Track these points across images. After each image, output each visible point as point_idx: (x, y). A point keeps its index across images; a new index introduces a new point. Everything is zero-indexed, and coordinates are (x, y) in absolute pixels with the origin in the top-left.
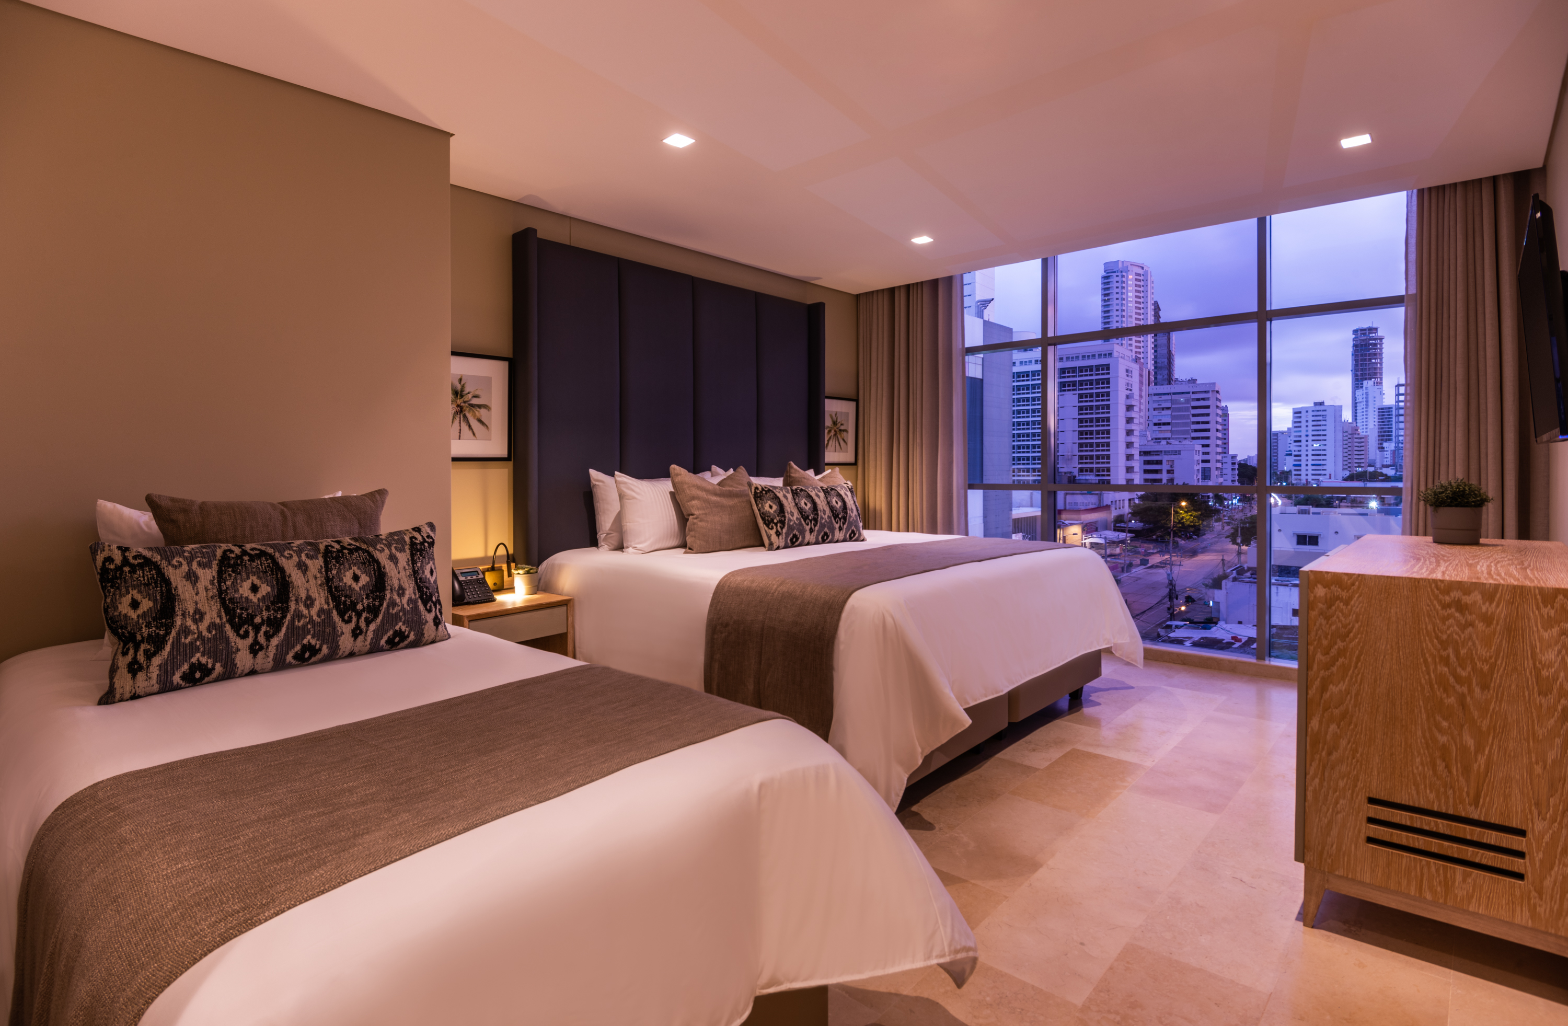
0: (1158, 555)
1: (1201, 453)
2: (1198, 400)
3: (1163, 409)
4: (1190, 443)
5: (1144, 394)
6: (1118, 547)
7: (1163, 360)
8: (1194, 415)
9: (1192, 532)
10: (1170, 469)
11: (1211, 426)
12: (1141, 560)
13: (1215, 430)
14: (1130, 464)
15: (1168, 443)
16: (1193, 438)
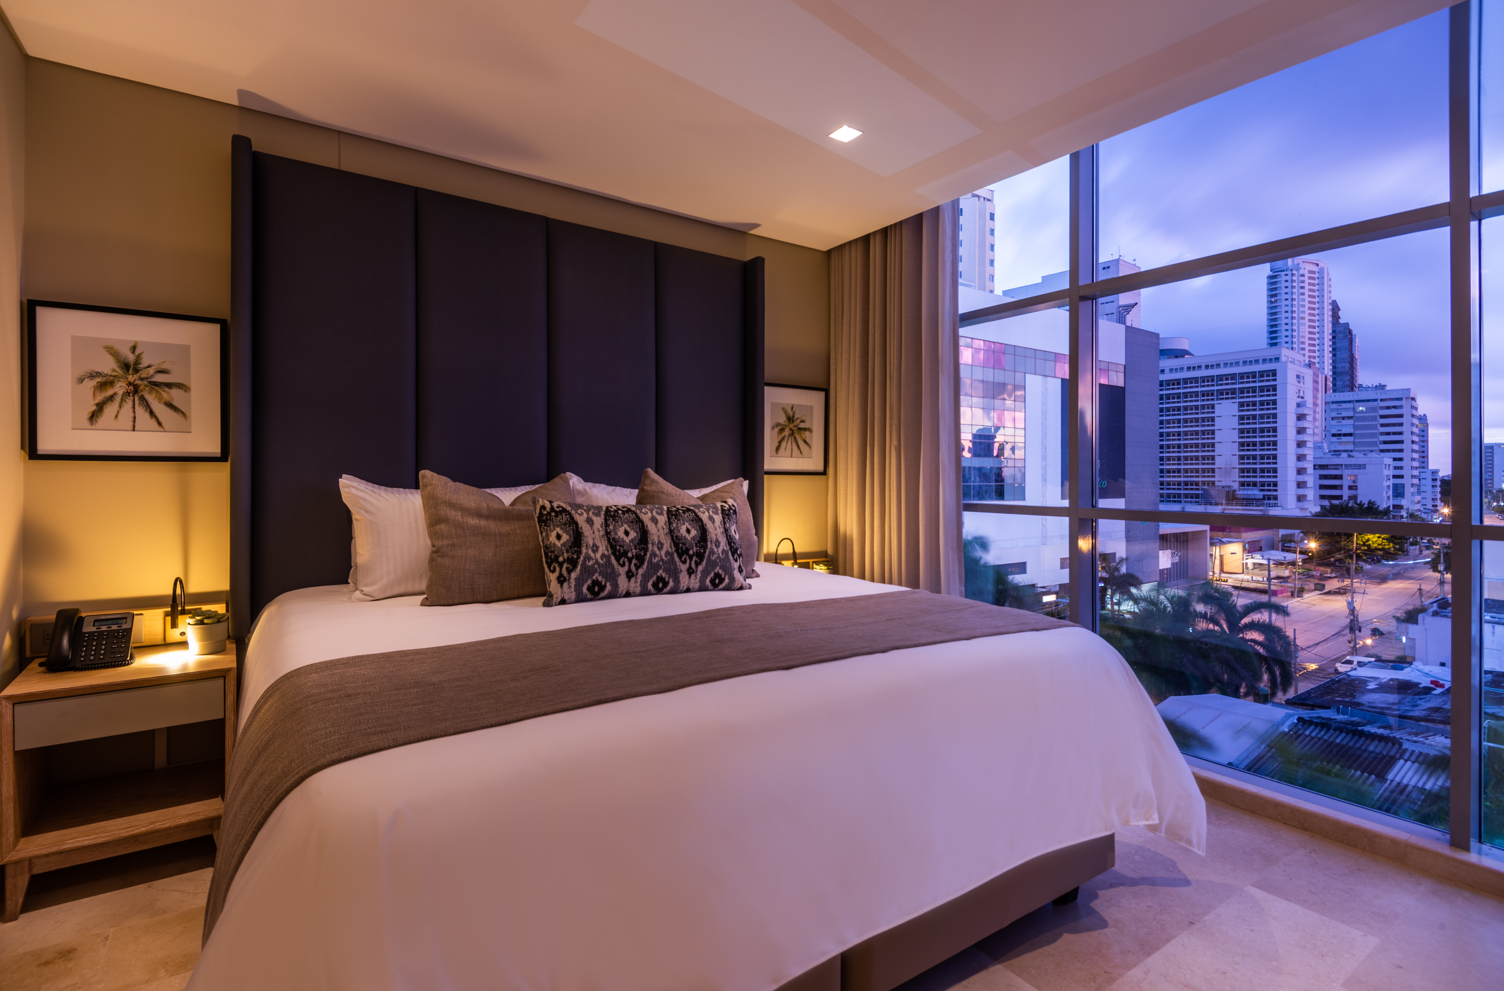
0: (1336, 580)
1: (1391, 467)
2: (1388, 408)
3: (1343, 418)
4: (1378, 456)
5: (1319, 402)
6: (1286, 568)
7: (1343, 365)
8: (1382, 425)
9: (1380, 556)
10: (1352, 484)
11: (1406, 437)
12: (1316, 585)
13: (1410, 442)
14: (1301, 478)
15: (1349, 456)
16: (1382, 451)
